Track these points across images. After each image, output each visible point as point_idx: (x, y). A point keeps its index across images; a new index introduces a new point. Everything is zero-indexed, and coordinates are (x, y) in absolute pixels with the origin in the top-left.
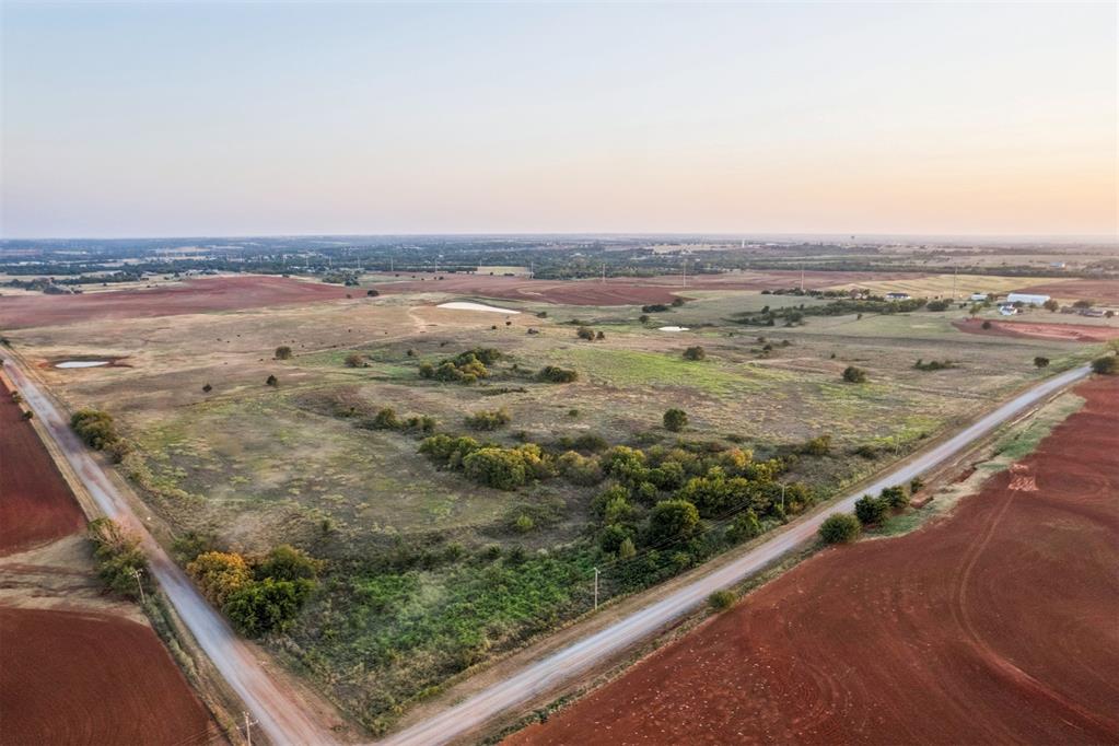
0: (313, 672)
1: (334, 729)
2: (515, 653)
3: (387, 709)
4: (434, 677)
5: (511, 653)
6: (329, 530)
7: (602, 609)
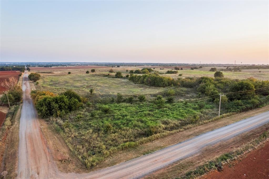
0: (64, 132)
1: (61, 161)
2: (180, 131)
3: (100, 152)
4: (132, 138)
5: (178, 131)
6: (93, 93)
7: (222, 118)
